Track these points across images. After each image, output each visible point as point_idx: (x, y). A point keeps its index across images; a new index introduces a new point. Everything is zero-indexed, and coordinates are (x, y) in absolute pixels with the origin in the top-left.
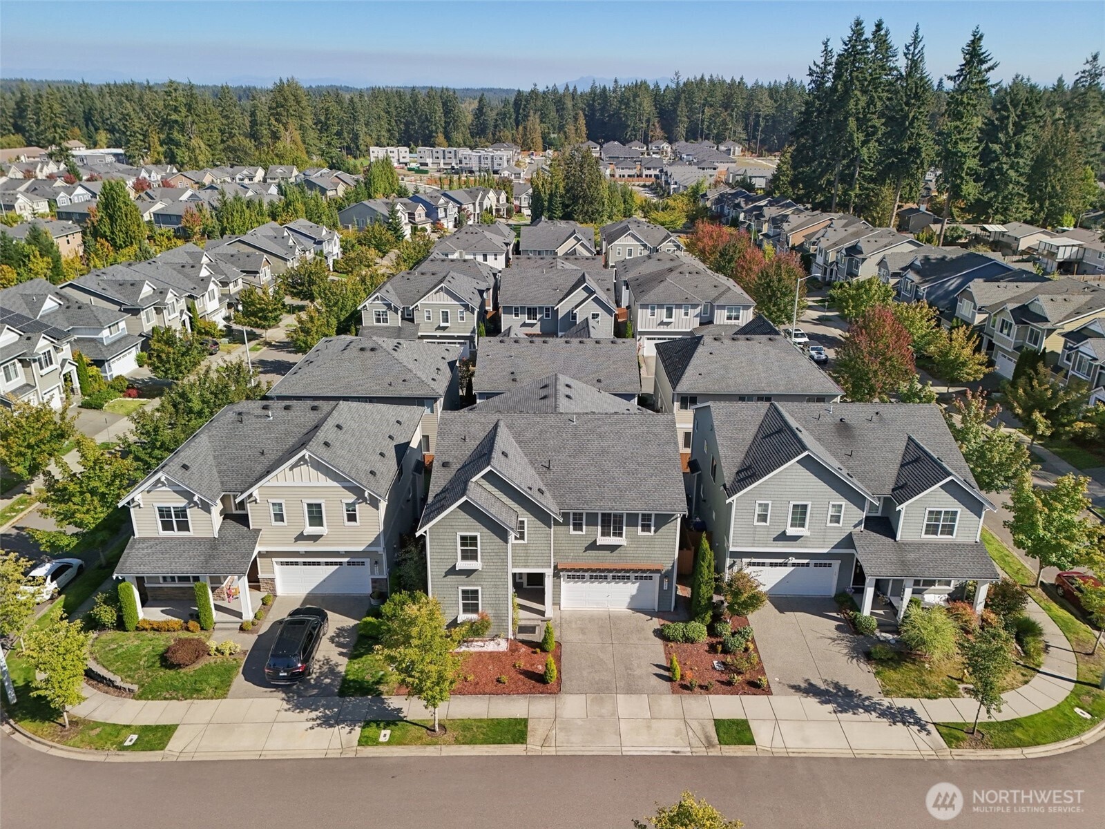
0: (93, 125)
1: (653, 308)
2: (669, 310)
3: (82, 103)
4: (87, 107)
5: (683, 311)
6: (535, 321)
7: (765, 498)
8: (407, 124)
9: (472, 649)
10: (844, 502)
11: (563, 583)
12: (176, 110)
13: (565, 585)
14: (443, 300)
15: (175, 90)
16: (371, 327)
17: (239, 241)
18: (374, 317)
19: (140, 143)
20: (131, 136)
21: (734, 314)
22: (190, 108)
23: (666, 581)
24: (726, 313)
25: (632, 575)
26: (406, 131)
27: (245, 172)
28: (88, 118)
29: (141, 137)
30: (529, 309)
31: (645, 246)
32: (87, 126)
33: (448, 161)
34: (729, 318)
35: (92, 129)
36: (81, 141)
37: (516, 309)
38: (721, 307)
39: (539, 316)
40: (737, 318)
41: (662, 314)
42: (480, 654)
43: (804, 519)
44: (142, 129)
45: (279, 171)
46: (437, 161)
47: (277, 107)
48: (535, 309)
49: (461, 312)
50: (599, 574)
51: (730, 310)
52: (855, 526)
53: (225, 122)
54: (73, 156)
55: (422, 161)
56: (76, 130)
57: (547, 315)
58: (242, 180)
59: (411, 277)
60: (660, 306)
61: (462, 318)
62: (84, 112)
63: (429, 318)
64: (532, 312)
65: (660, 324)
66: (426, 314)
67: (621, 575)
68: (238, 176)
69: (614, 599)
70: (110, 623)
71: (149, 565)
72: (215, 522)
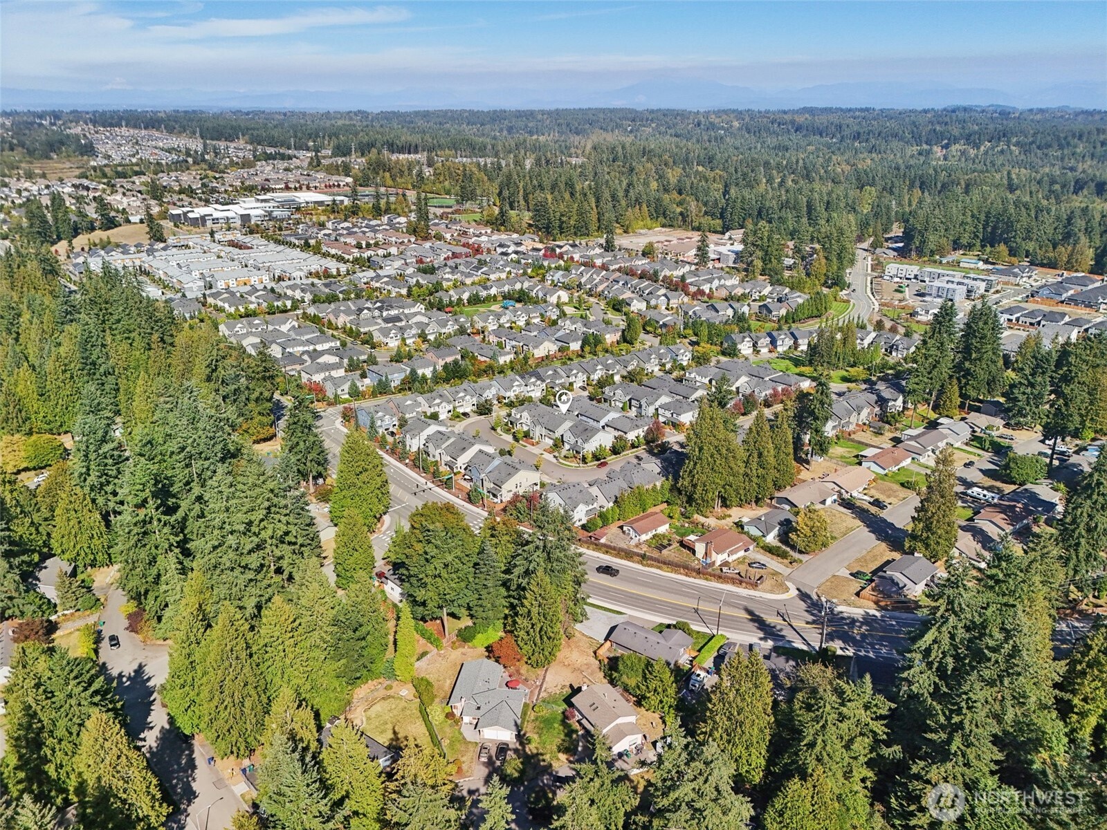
9: (532, 440)
13: (546, 438)
69: (551, 442)
70: (506, 425)
71: (511, 419)
72: (518, 416)
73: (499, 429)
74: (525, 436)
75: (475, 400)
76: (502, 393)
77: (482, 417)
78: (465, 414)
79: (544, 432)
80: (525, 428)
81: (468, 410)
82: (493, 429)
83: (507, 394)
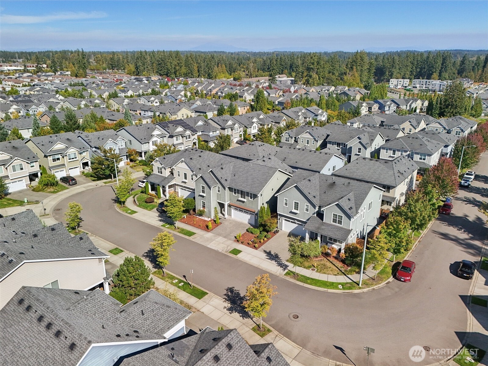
0: (292, 69)
1: (387, 150)
2: (394, 151)
3: (291, 61)
4: (292, 62)
5: (400, 153)
6: (339, 148)
7: (287, 198)
8: (421, 69)
9: (202, 218)
10: (309, 205)
11: (232, 210)
12: (313, 64)
13: (233, 211)
14: (308, 136)
15: (314, 56)
16: (283, 143)
17: (281, 112)
18: (285, 139)
19: (300, 76)
20: (297, 73)
21: (423, 157)
22: (318, 63)
23: (256, 216)
24: (419, 156)
25: (239, 209)
26: (420, 72)
27: (327, 88)
28: (291, 67)
29: (301, 74)
30: (338, 143)
31: (445, 128)
32: (290, 69)
33: (427, 86)
34: (421, 159)
35: (291, 70)
36: (286, 75)
37: (333, 142)
38: (417, 154)
39: (341, 147)
40: (424, 159)
41: (391, 153)
42: (202, 219)
43: (298, 208)
44: (302, 71)
45: (340, 88)
46: (422, 86)
47: (353, 62)
48: (340, 143)
49: (313, 141)
50: (241, 210)
51: (421, 155)
52: (313, 214)
53: (332, 68)
54: (277, 80)
55: (414, 86)
56: (286, 71)
57: (344, 147)
58: (325, 91)
59: (304, 127)
60: (390, 149)
61: (313, 143)
62: (291, 64)
63: (302, 142)
64: (338, 144)
65: (389, 157)
66: (302, 140)
67: (246, 211)
68: (324, 90)
69: (245, 219)
70: (144, 192)
71: (152, 179)
72: (166, 173)
73: (129, 203)
74: (186, 211)
75: (87, 156)
76: (137, 146)
77: (101, 183)
78: (69, 180)
79: (228, 198)
80: (183, 194)
81: (75, 173)
82: (118, 201)
83: (144, 148)
